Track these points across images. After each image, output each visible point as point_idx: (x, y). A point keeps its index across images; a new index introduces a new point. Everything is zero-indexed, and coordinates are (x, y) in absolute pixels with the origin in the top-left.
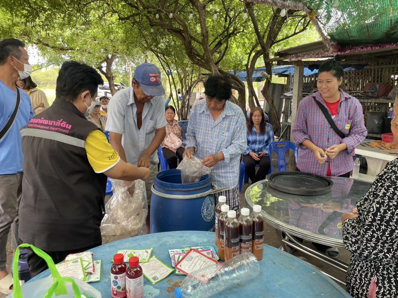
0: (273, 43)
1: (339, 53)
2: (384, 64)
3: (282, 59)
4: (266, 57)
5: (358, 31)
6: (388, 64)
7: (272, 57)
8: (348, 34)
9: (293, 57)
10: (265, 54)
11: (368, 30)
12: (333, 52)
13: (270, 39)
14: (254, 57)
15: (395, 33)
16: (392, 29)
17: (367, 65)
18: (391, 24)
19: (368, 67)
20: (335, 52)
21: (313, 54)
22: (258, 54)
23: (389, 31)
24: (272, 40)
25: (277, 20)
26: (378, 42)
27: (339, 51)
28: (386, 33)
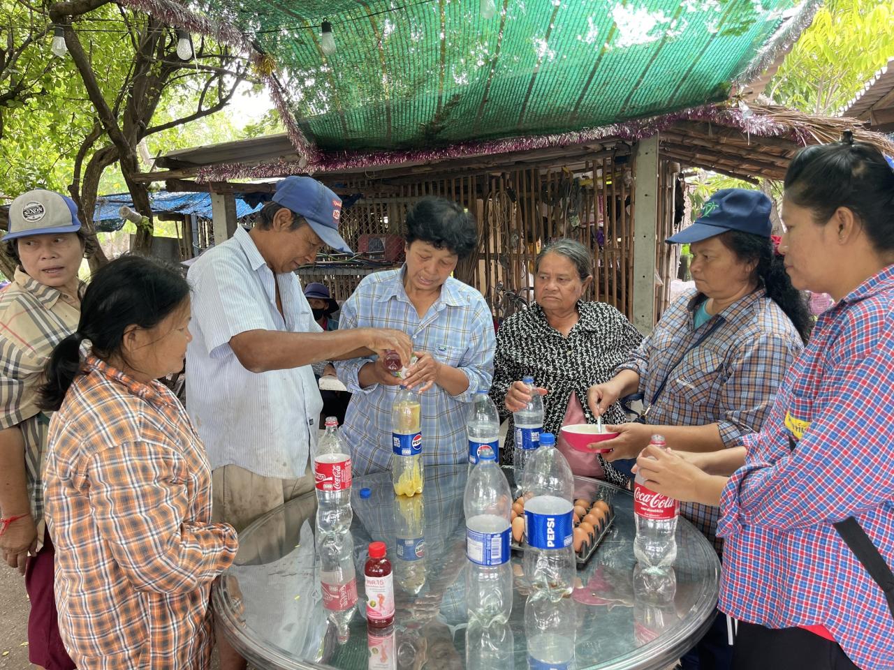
0: (144, 132)
1: (323, 168)
2: (388, 195)
3: (178, 174)
4: (130, 167)
5: (367, 120)
6: (394, 195)
7: (145, 168)
8: (344, 124)
9: (209, 173)
10: (128, 160)
11: (389, 120)
12: (308, 163)
13: (134, 122)
14: (90, 166)
15: (443, 128)
16: (439, 118)
17: (360, 196)
18: (439, 108)
19: (360, 201)
20: (313, 164)
21: (259, 168)
22: (102, 158)
23: (432, 123)
24: (140, 125)
25: (149, 73)
26: (405, 148)
27: (322, 162)
28: (427, 127)
